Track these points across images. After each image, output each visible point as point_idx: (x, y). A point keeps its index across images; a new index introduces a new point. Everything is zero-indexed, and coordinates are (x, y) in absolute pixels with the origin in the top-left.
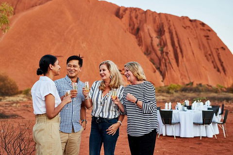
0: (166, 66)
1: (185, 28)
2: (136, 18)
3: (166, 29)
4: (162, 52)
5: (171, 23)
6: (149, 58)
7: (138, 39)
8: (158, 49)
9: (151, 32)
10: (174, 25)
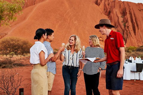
0: (127, 35)
1: (140, 11)
2: (108, 5)
3: (128, 12)
4: (125, 26)
5: (131, 7)
6: (117, 30)
7: (110, 18)
8: (122, 24)
9: (117, 13)
10: (133, 9)
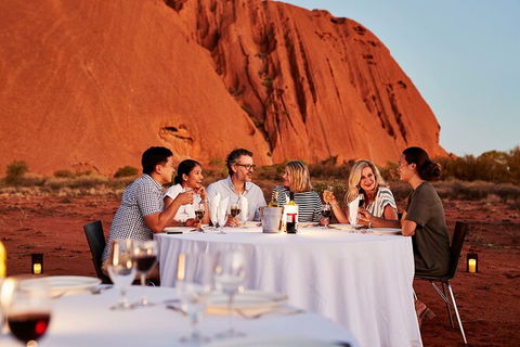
0: (278, 121)
1: (321, 37)
2: (213, 9)
3: (279, 38)
4: (270, 89)
5: (291, 22)
6: (241, 102)
7: (217, 58)
8: (260, 81)
9: (244, 42)
10: (297, 30)
